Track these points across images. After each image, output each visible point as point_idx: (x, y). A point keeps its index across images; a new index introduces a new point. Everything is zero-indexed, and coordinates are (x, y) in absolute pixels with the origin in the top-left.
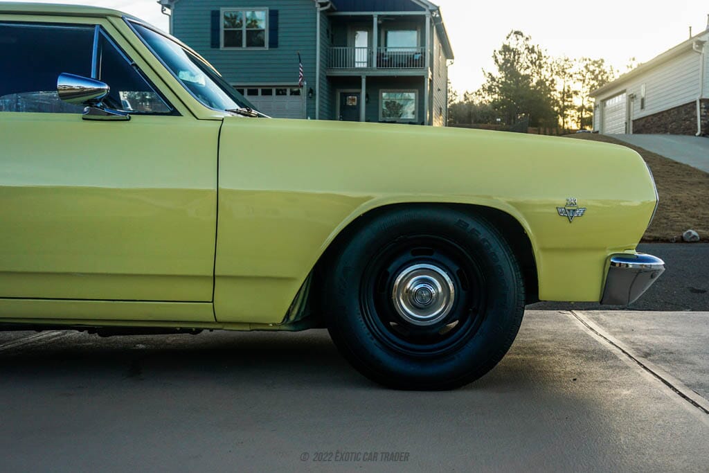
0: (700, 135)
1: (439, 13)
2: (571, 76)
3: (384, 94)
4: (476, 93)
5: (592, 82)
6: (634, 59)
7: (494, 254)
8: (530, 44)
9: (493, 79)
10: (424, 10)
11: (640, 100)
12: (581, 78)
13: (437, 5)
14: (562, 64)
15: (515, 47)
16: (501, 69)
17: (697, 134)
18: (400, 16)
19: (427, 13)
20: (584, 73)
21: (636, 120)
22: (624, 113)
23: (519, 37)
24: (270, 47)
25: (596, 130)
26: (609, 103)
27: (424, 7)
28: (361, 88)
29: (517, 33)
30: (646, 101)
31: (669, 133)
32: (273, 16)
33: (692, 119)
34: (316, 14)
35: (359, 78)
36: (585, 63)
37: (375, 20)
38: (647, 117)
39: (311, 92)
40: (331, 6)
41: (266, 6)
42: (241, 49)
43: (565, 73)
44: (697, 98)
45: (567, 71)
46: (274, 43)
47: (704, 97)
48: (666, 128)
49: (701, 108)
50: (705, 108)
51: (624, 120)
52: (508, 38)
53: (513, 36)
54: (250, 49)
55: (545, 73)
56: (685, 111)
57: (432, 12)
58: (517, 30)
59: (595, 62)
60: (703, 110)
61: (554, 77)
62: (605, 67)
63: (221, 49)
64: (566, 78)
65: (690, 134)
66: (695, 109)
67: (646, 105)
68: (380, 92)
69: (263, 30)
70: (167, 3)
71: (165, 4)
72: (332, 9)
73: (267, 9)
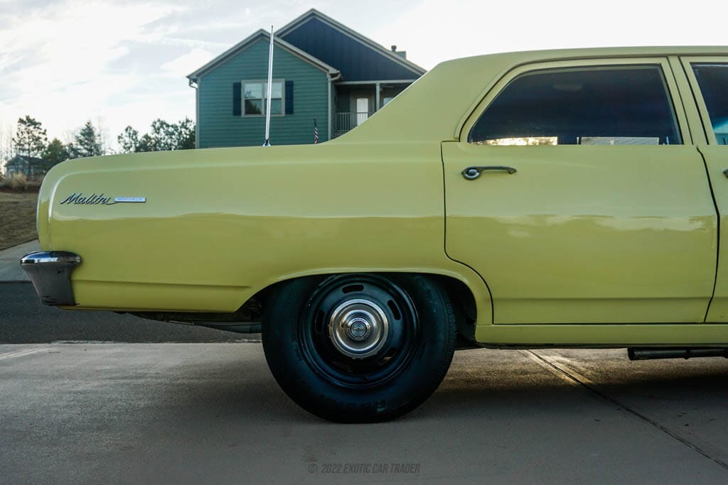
24: (286, 114)
32: (289, 87)
34: (328, 84)
37: (378, 89)
40: (340, 78)
41: (282, 78)
42: (259, 116)
46: (289, 110)
63: (242, 116)
69: (280, 99)
70: (194, 77)
71: (193, 78)
72: (340, 80)
73: (283, 80)
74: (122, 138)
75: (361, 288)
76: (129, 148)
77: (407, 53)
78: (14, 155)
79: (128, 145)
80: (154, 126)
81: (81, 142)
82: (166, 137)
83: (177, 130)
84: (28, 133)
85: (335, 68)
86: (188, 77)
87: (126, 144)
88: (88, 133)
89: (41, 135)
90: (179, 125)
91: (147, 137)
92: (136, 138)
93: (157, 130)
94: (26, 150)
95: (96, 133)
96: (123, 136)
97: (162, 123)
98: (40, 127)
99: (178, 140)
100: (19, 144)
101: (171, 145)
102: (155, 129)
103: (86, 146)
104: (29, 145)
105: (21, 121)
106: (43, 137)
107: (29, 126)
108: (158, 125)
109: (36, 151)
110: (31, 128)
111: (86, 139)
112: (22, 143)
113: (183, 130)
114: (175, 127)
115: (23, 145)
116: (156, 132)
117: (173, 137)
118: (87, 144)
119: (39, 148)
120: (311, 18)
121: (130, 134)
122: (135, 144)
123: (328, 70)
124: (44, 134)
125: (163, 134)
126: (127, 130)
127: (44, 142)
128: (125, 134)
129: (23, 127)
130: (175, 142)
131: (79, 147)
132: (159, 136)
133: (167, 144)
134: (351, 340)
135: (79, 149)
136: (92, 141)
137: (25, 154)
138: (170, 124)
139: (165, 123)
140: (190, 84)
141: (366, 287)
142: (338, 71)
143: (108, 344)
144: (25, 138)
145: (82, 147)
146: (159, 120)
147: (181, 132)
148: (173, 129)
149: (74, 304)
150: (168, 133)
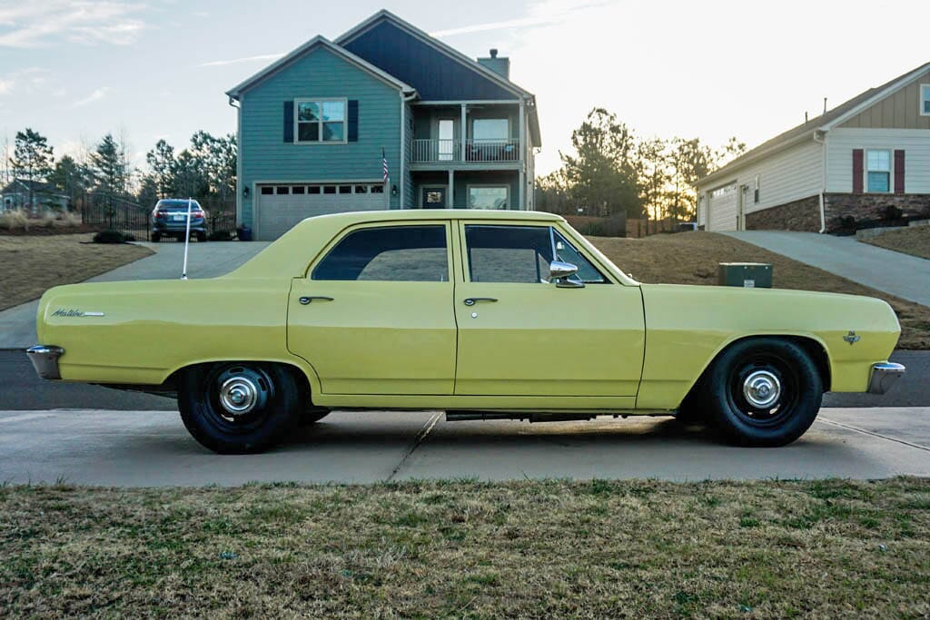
0: (824, 233)
1: (534, 102)
2: (663, 159)
3: (472, 189)
4: (548, 178)
5: (686, 165)
6: (734, 140)
7: (806, 366)
8: (615, 123)
9: (573, 164)
10: (518, 99)
11: (753, 192)
12: (674, 161)
13: (532, 92)
14: (652, 145)
15: (597, 127)
16: (581, 152)
17: (821, 231)
18: (490, 105)
19: (520, 102)
20: (678, 155)
21: (750, 214)
22: (735, 206)
23: (603, 115)
24: (349, 141)
25: (701, 224)
26: (717, 194)
27: (518, 95)
28: (448, 183)
29: (600, 111)
30: (760, 193)
31: (788, 230)
32: (353, 107)
33: (815, 215)
34: (400, 104)
35: (446, 173)
36: (679, 144)
37: (464, 110)
38: (762, 211)
39: (395, 189)
40: (417, 97)
41: (344, 96)
42: (316, 143)
43: (656, 156)
44: (820, 192)
45: (659, 154)
46: (353, 136)
47: (827, 191)
48: (785, 224)
49: (824, 203)
50: (829, 203)
51: (735, 213)
52: (589, 116)
53: (595, 115)
54: (325, 143)
55: (632, 156)
56: (806, 205)
57: (526, 100)
58: (599, 108)
59: (690, 143)
60: (826, 206)
61: (643, 159)
62: (701, 148)
63: (295, 143)
64: (658, 162)
65: (812, 231)
66: (818, 204)
67: (760, 197)
68: (467, 188)
69: (342, 122)
70: (236, 94)
71: (234, 95)
72: (417, 99)
73: (346, 99)
74: (152, 156)
75: (242, 370)
76: (162, 169)
77: (510, 59)
78: (11, 179)
79: (161, 165)
80: (195, 141)
81: (98, 162)
82: (211, 155)
83: (224, 146)
84: (30, 152)
85: (410, 85)
86: (228, 94)
87: (158, 164)
88: (108, 149)
89: (46, 155)
90: (228, 139)
91: (186, 154)
92: (171, 156)
93: (199, 146)
94: (26, 173)
95: (118, 151)
96: (154, 154)
97: (206, 137)
98: (45, 143)
99: (227, 159)
100: (18, 166)
101: (217, 165)
102: (196, 144)
103: (104, 168)
104: (31, 166)
105: (21, 136)
106: (49, 156)
107: (31, 142)
108: (200, 139)
109: (39, 175)
110: (34, 145)
111: (105, 158)
112: (22, 164)
113: (233, 146)
114: (223, 142)
115: (23, 167)
116: (198, 149)
117: (220, 155)
118: (107, 166)
119: (43, 171)
120: (381, 22)
121: (163, 150)
122: (170, 164)
123: (401, 88)
124: (50, 152)
125: (208, 152)
126: (158, 145)
127: (50, 164)
128: (156, 150)
129: (23, 143)
130: (221, 162)
131: (96, 169)
132: (201, 154)
133: (212, 164)
134: (233, 403)
135: (95, 172)
136: (113, 161)
137: (26, 178)
138: (217, 139)
139: (209, 137)
140: (231, 102)
141: (245, 369)
142: (413, 90)
143: (99, 411)
144: (25, 157)
145: (99, 169)
146: (201, 133)
147: (231, 148)
148: (219, 145)
149: (60, 378)
150: (213, 150)
